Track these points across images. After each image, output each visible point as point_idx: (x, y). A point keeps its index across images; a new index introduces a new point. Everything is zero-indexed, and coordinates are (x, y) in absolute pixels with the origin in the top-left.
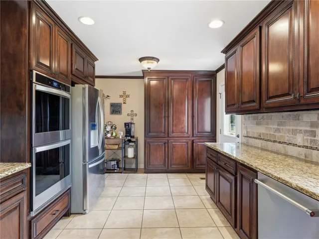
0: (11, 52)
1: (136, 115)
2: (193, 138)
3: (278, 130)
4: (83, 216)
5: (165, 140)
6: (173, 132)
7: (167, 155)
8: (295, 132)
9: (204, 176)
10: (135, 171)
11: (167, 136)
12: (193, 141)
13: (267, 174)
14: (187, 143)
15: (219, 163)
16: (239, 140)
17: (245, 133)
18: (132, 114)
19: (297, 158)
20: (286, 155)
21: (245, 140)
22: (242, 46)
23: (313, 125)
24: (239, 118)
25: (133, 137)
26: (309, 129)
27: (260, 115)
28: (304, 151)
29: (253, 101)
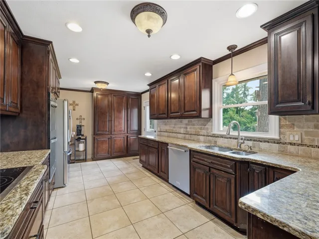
0: (35, 80)
1: (84, 119)
2: (127, 135)
3: (174, 127)
4: (63, 188)
5: (109, 136)
6: (114, 131)
7: (110, 147)
8: (180, 128)
9: (138, 157)
10: (85, 160)
11: (110, 133)
12: (127, 136)
13: (172, 144)
14: (124, 137)
15: (149, 145)
16: (156, 133)
17: (159, 129)
18: (81, 118)
19: (181, 139)
20: (178, 138)
21: (159, 133)
22: (159, 86)
23: (186, 124)
24: (156, 121)
25: (83, 135)
26: (185, 126)
27: (166, 120)
28: (183, 135)
29: (165, 114)
